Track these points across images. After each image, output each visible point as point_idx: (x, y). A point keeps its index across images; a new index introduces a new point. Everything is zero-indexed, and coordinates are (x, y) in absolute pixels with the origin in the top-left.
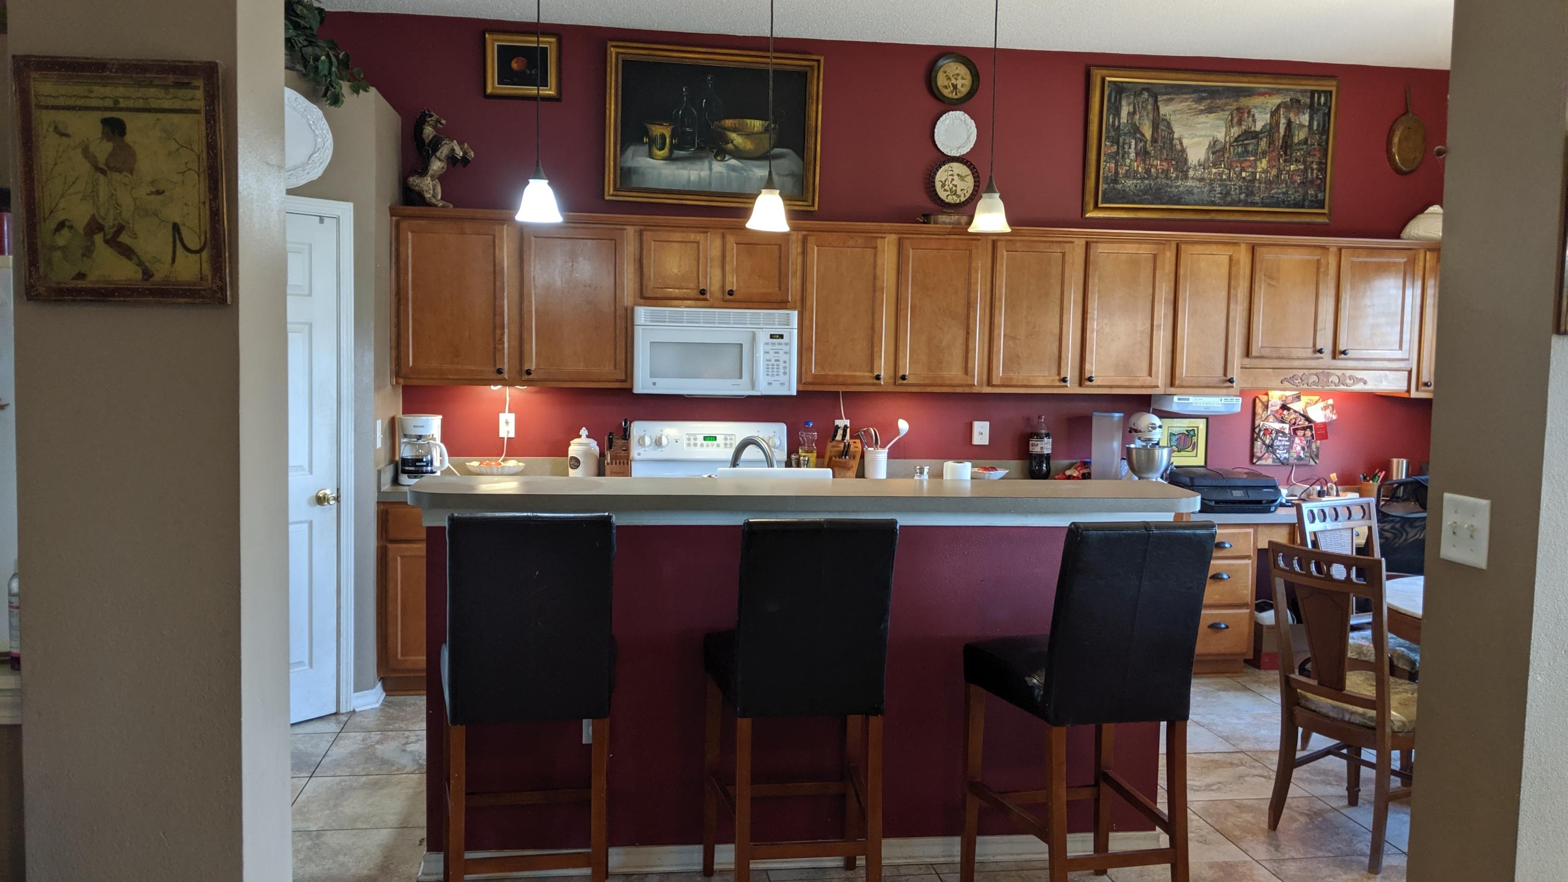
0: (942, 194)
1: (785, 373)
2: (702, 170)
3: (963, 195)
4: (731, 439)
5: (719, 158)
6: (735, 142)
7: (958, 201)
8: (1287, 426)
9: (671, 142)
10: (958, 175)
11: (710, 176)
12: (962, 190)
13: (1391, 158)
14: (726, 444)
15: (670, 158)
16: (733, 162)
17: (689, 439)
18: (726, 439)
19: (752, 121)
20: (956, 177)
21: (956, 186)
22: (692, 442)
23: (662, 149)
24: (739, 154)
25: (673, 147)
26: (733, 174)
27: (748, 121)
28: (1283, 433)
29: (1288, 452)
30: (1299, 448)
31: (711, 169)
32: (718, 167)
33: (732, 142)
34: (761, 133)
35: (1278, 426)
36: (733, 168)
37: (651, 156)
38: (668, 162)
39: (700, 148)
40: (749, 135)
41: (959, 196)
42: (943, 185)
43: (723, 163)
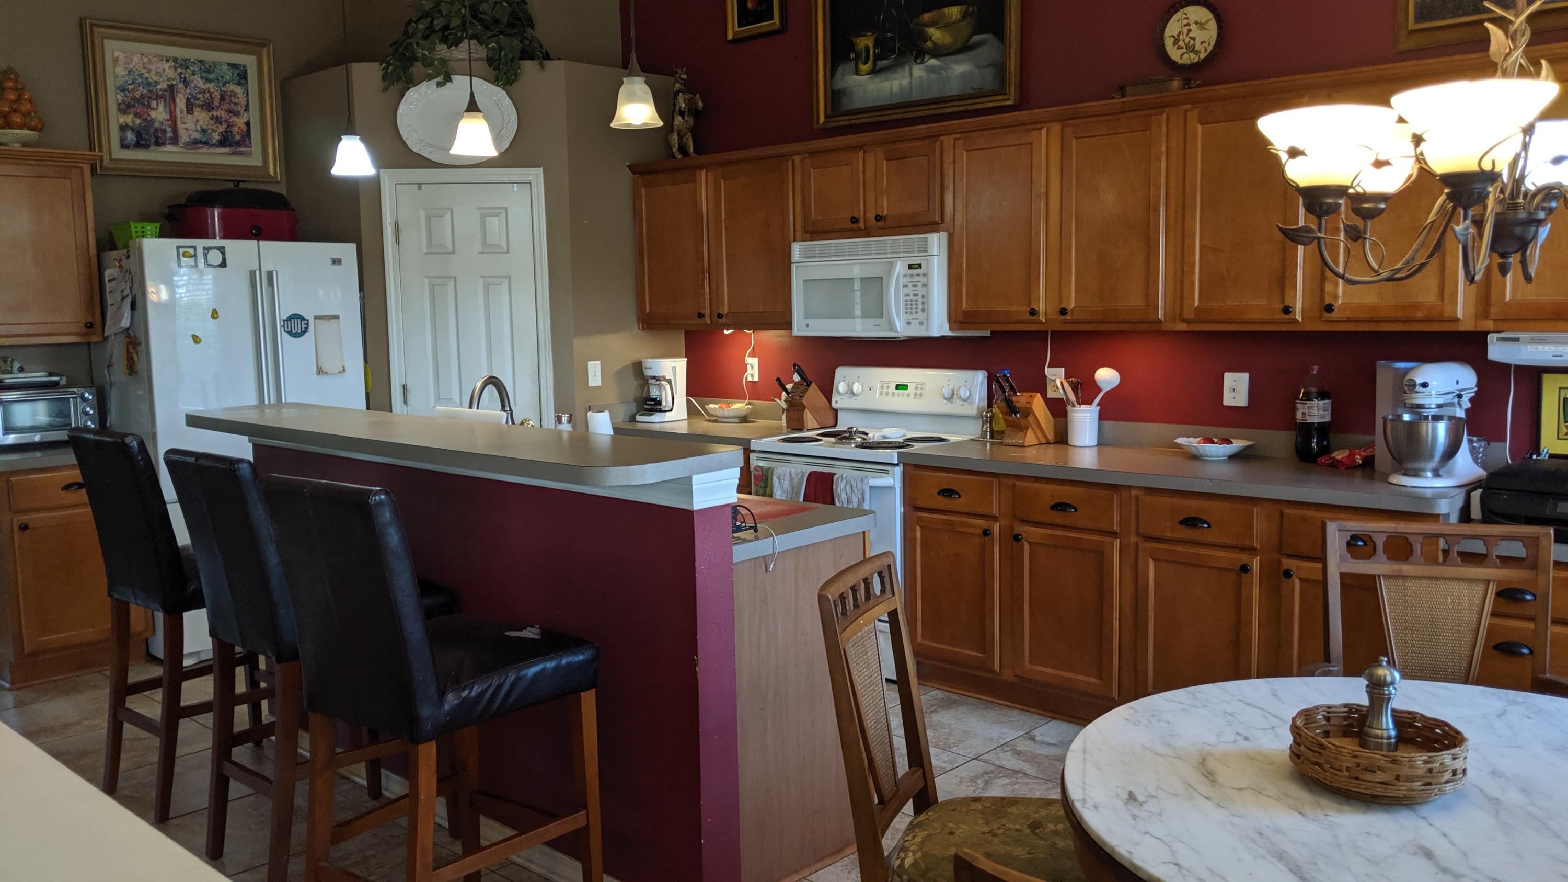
0: (1175, 54)
1: (923, 310)
2: (903, 78)
3: (1203, 50)
4: (922, 389)
5: (918, 61)
6: (933, 38)
7: (1196, 60)
9: (874, 52)
10: (1196, 23)
11: (911, 82)
12: (1202, 43)
14: (916, 394)
15: (874, 72)
16: (933, 62)
17: (882, 387)
18: (916, 388)
19: (950, 8)
20: (1193, 27)
21: (1194, 39)
22: (885, 390)
23: (866, 63)
24: (938, 52)
25: (877, 58)
26: (933, 76)
27: (946, 10)
31: (911, 75)
32: (918, 71)
33: (930, 39)
34: (959, 21)
36: (932, 70)
37: (857, 72)
38: (872, 76)
39: (901, 54)
40: (947, 26)
41: (1197, 53)
42: (1176, 41)
43: (922, 66)
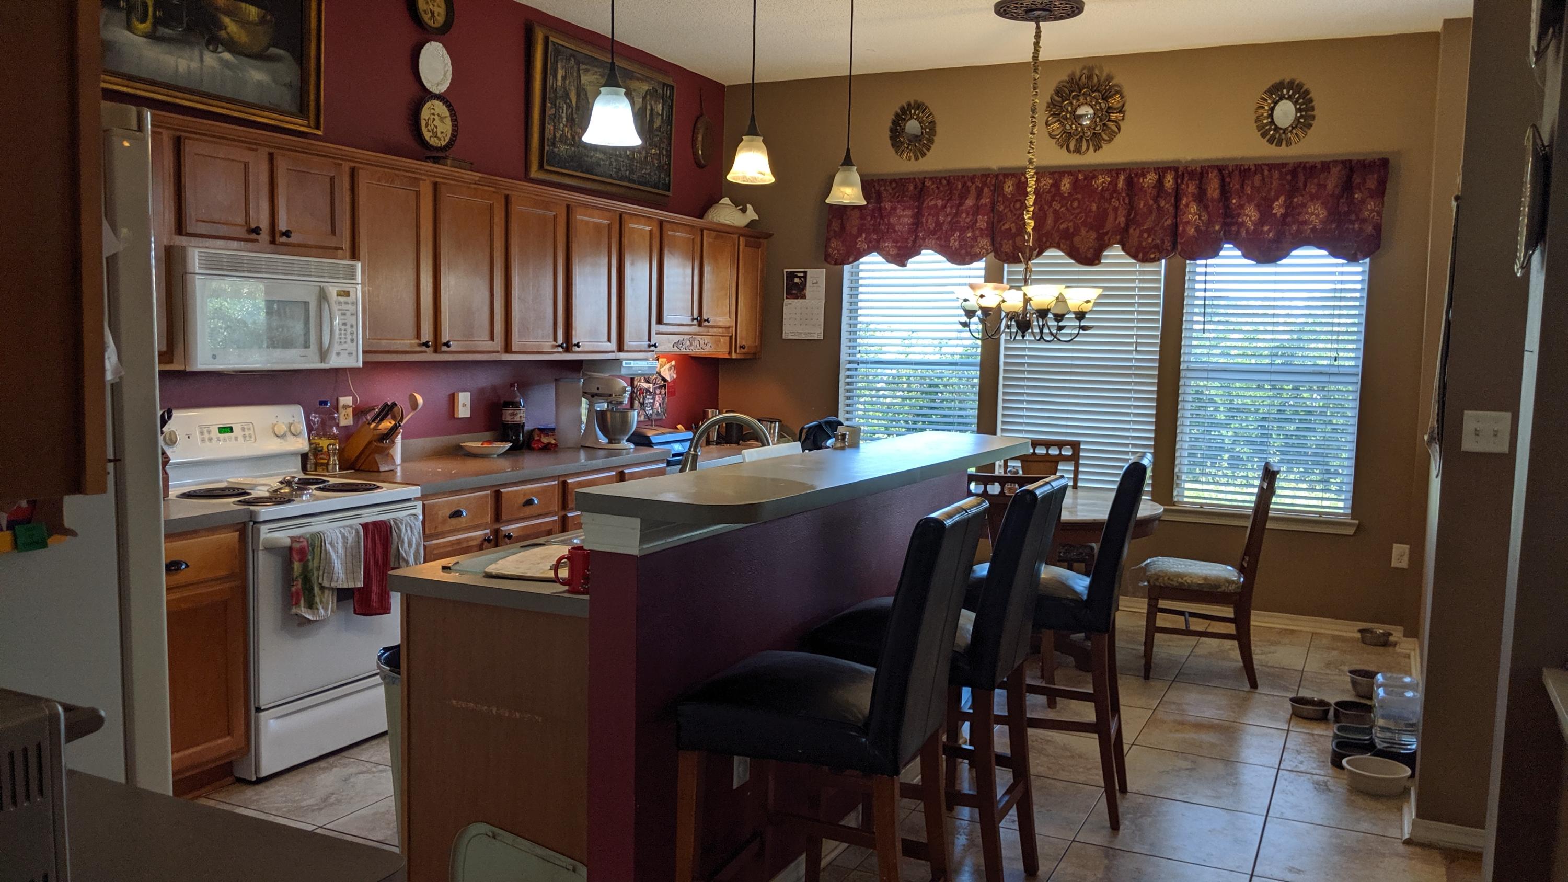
0: (427, 135)
1: (352, 340)
2: (191, 60)
3: (442, 139)
4: (249, 429)
5: (211, 47)
6: (229, 30)
7: (439, 145)
8: (651, 385)
9: (154, 14)
10: (438, 115)
11: (201, 69)
12: (442, 133)
13: (695, 153)
14: (244, 436)
15: (152, 36)
16: (227, 56)
17: (202, 433)
18: (243, 429)
19: (247, 5)
20: (436, 117)
21: (436, 127)
22: (206, 436)
23: (143, 20)
24: (233, 47)
25: (157, 22)
26: (228, 72)
27: (243, 5)
28: (650, 391)
29: (652, 409)
30: (658, 404)
31: (202, 60)
32: (210, 59)
33: (225, 29)
34: (256, 24)
35: (646, 385)
36: (226, 64)
37: (130, 28)
38: (150, 40)
39: (189, 29)
40: (243, 23)
41: (439, 139)
42: (427, 125)
43: (214, 55)
